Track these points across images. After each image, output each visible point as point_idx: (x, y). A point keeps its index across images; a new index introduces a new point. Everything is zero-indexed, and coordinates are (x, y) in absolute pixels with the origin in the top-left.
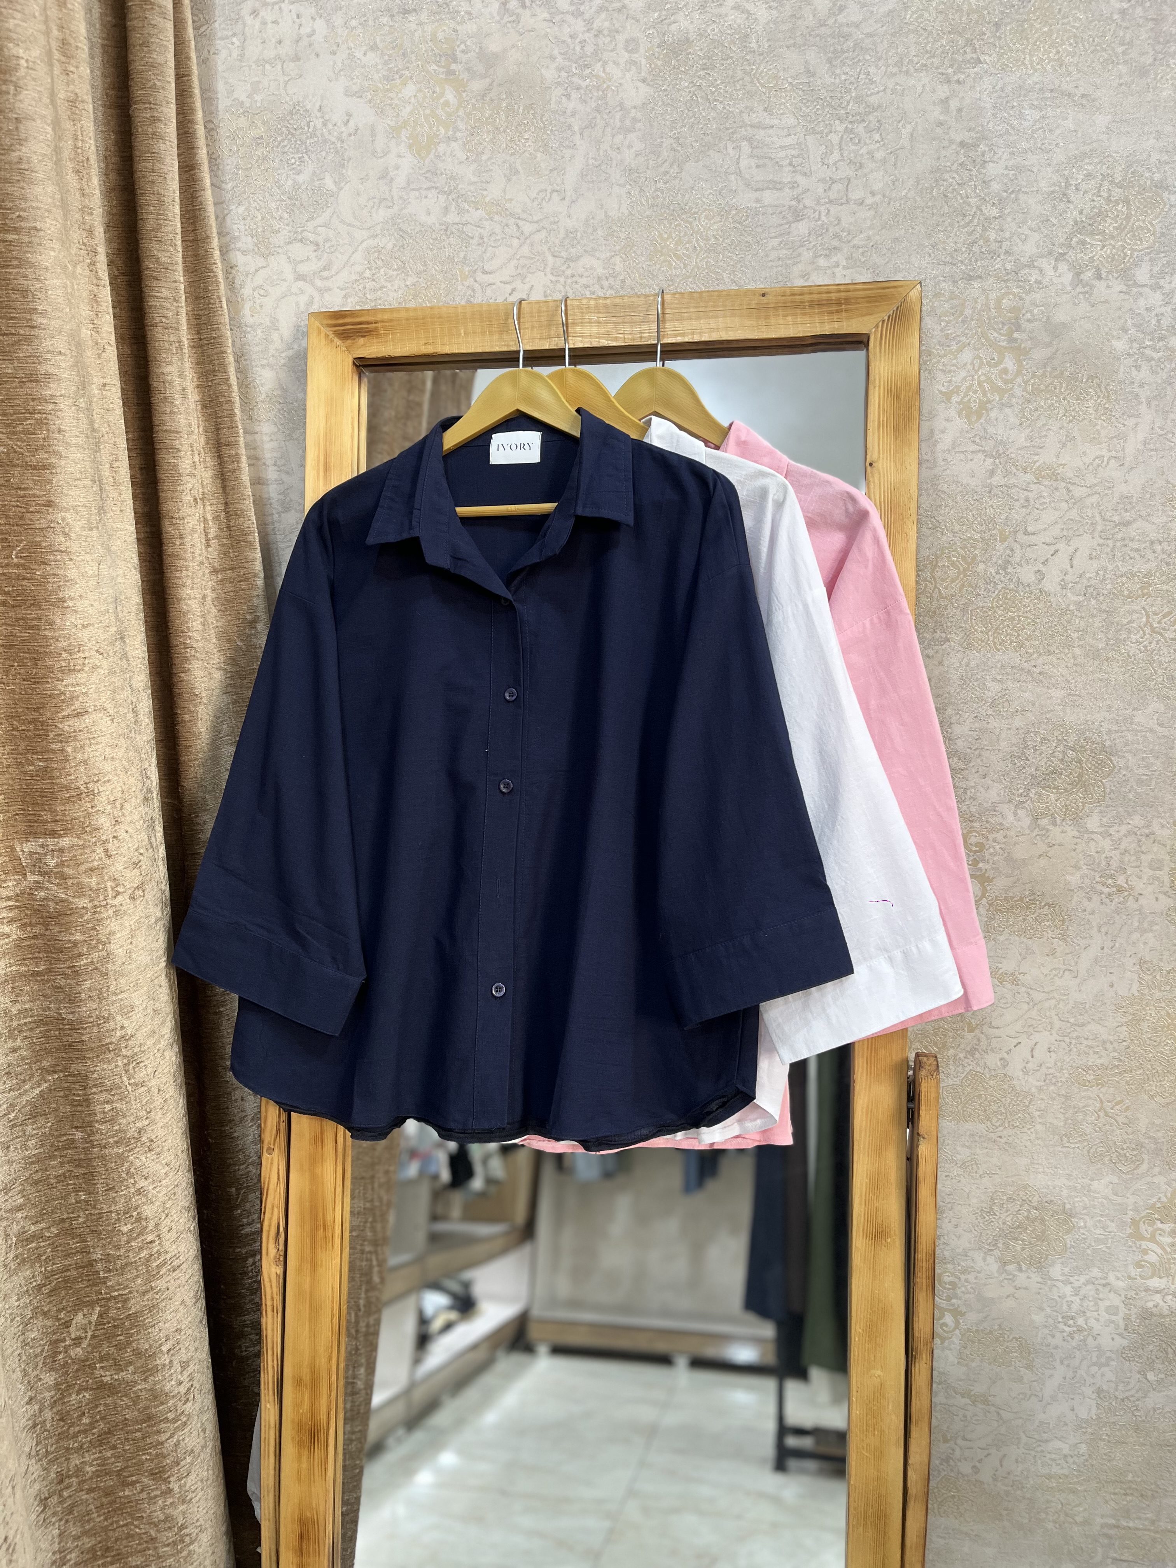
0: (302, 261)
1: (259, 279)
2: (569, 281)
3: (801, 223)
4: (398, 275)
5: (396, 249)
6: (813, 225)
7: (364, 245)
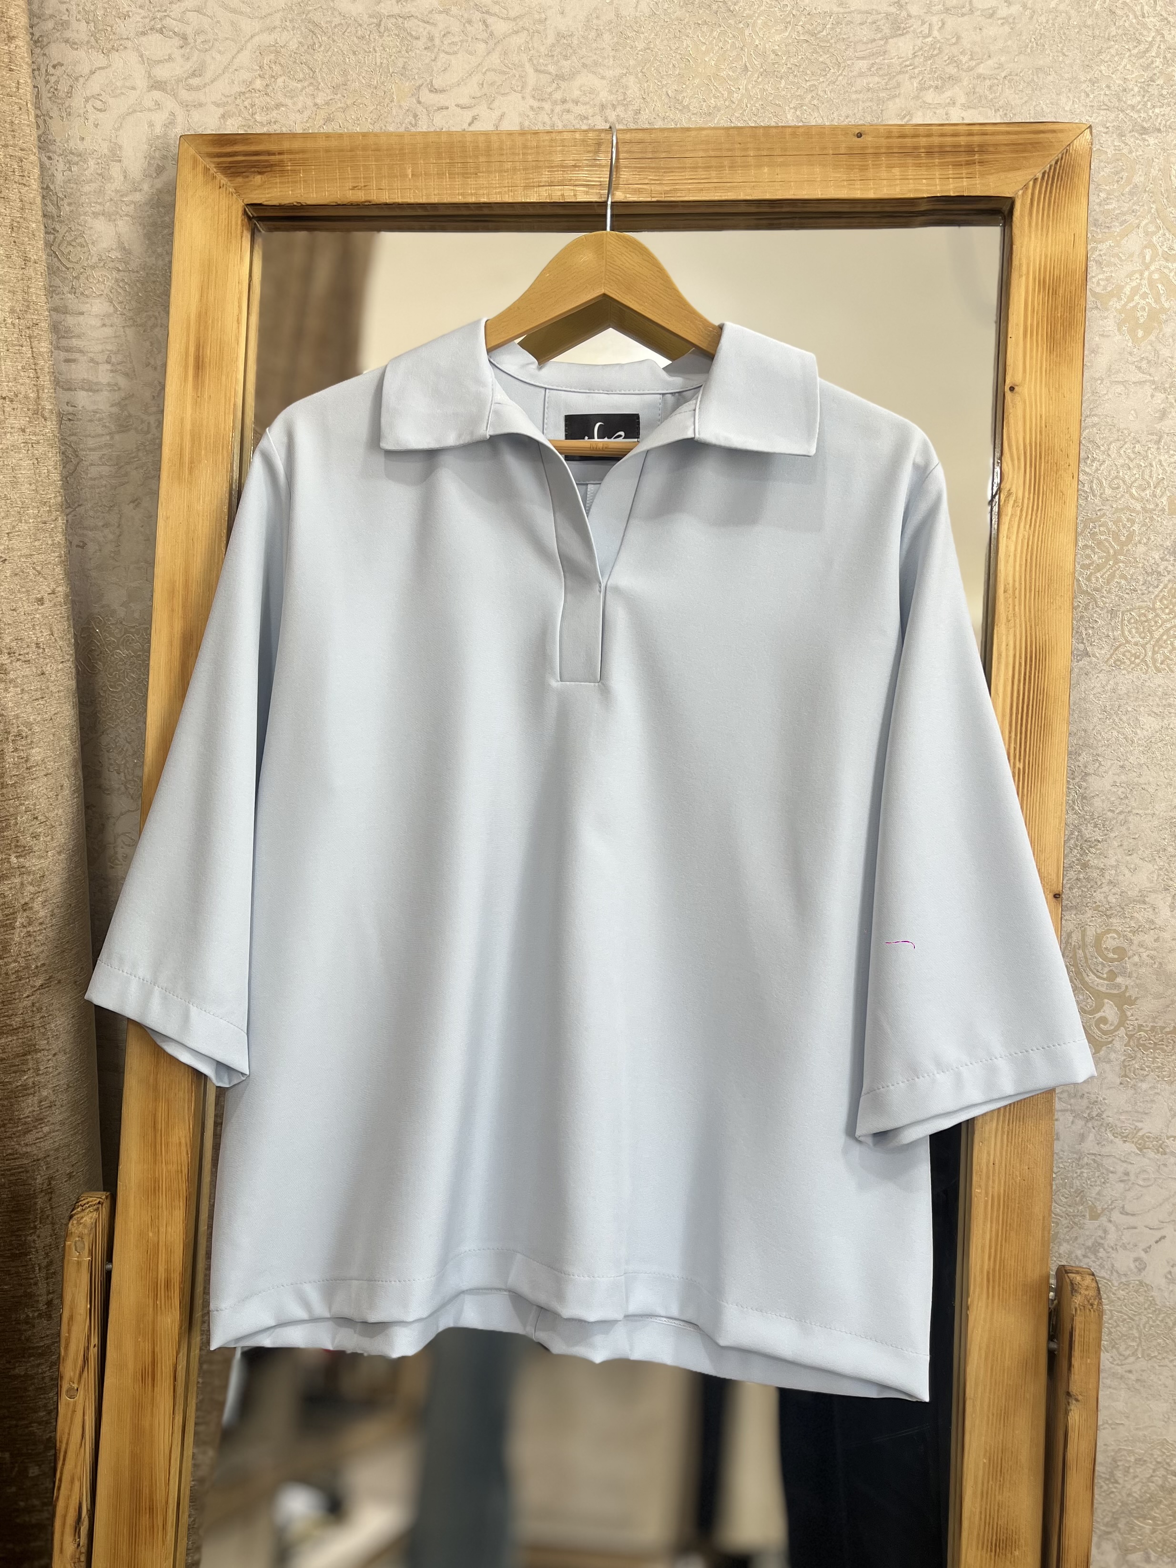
0: (160, 62)
1: (95, 85)
2: (558, 109)
3: (902, 38)
4: (304, 88)
5: (302, 49)
6: (919, 42)
7: (256, 39)
